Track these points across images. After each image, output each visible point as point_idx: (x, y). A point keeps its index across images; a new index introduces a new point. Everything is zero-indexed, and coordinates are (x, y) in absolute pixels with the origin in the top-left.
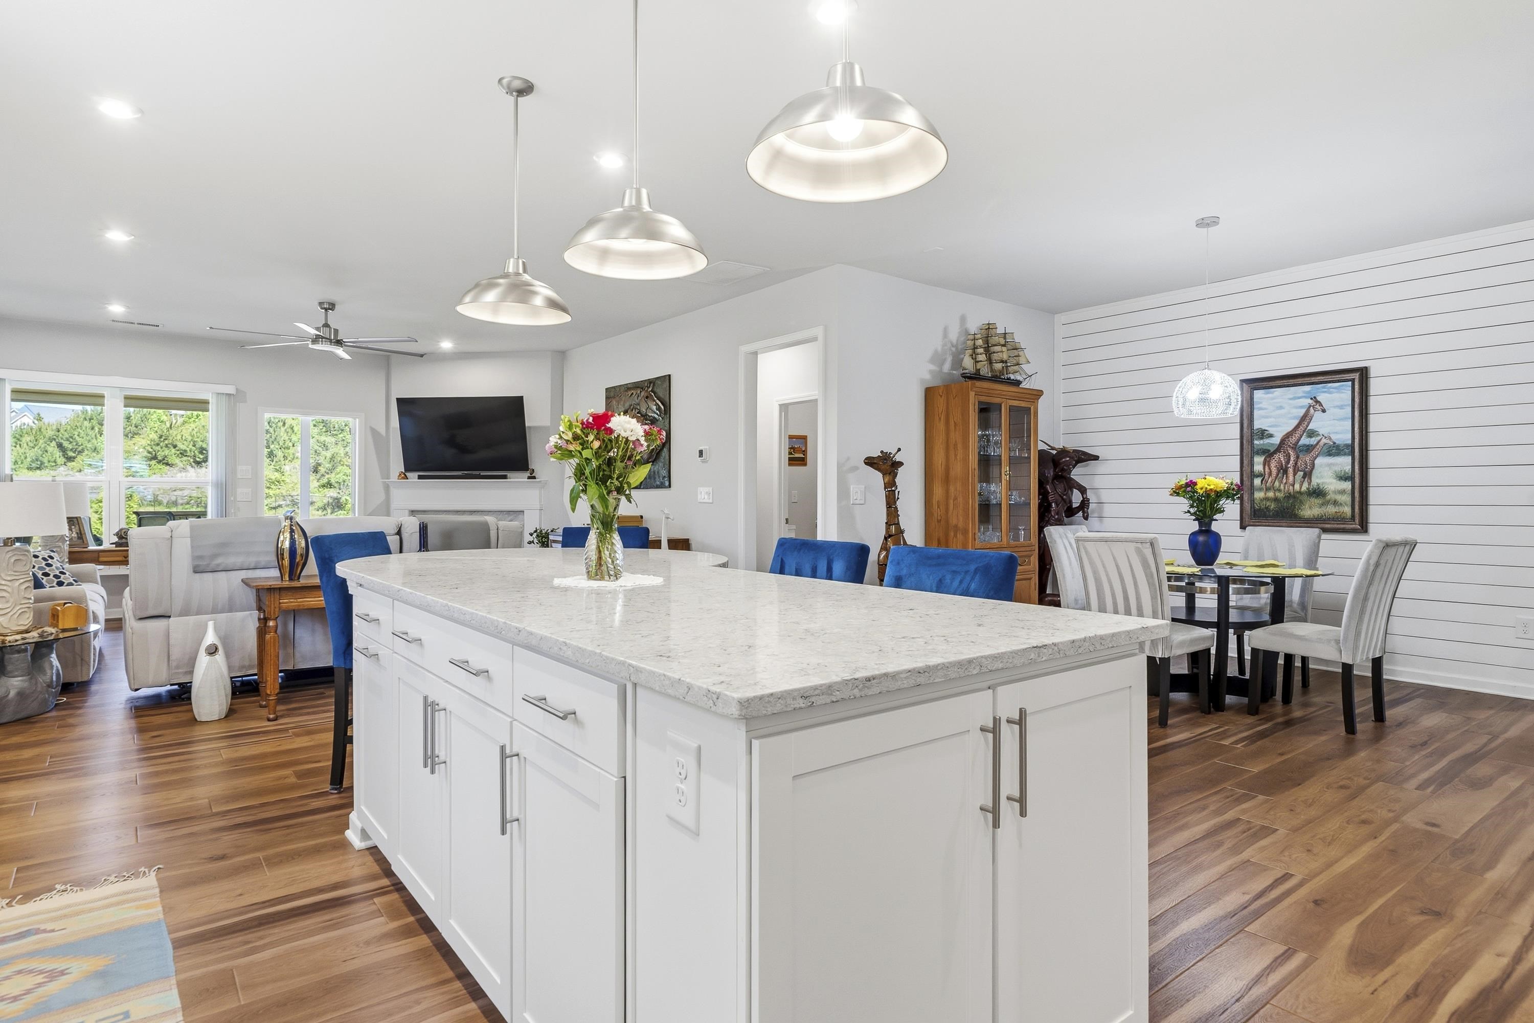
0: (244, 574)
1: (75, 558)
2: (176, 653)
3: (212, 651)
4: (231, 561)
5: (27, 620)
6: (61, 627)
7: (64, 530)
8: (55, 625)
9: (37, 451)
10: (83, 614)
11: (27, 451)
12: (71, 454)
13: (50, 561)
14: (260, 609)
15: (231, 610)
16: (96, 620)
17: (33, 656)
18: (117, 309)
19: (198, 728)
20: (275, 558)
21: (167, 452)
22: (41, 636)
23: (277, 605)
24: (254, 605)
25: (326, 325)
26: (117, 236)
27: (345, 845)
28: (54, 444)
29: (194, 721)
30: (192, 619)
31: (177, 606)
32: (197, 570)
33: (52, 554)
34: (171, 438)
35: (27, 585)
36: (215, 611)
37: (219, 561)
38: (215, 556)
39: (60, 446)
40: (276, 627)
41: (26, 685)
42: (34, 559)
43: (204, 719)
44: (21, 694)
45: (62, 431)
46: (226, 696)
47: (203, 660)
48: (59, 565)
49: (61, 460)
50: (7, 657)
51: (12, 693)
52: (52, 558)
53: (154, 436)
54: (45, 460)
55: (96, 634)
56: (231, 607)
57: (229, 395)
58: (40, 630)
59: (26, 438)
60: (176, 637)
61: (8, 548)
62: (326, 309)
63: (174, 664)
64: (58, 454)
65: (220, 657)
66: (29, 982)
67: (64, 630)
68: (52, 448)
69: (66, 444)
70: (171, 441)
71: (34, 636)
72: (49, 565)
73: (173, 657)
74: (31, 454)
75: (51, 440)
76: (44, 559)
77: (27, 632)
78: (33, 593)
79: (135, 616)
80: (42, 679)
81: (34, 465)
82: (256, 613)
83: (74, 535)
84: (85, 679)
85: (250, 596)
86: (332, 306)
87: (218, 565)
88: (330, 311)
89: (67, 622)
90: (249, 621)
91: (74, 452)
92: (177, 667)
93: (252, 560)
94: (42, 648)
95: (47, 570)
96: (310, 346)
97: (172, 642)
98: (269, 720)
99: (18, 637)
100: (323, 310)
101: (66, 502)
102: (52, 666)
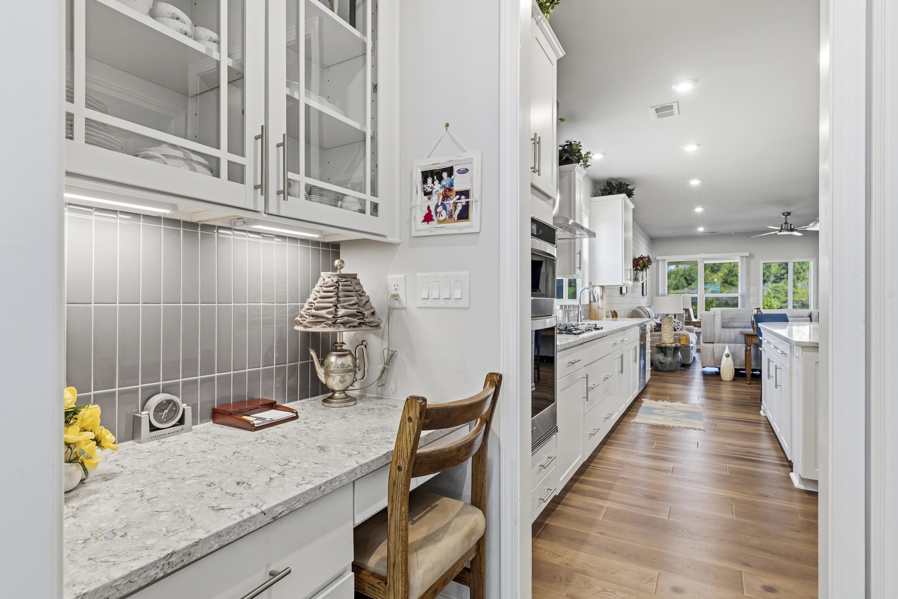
0: (740, 330)
1: (687, 323)
2: (716, 356)
3: (728, 356)
4: (736, 324)
5: (672, 340)
6: (681, 343)
7: (682, 312)
8: (680, 343)
9: (676, 281)
10: (688, 339)
11: (673, 281)
12: (690, 282)
13: (679, 324)
14: (746, 343)
15: (736, 343)
16: (692, 343)
17: (674, 352)
18: (701, 229)
19: (722, 382)
20: (750, 324)
21: (732, 279)
22: (676, 345)
23: (750, 341)
24: (744, 342)
25: (786, 223)
26: (699, 210)
27: (760, 414)
28: (683, 278)
29: (721, 380)
30: (721, 345)
31: (717, 339)
32: (723, 327)
33: (680, 321)
34: (734, 272)
35: (672, 329)
36: (729, 342)
37: (731, 324)
38: (729, 322)
39: (685, 278)
40: (750, 349)
41: (672, 360)
42: (674, 323)
43: (725, 380)
44: (670, 363)
45: (686, 271)
46: (732, 373)
47: (724, 358)
48: (682, 325)
49: (686, 285)
50: (667, 350)
51: (668, 362)
52: (679, 323)
53: (726, 271)
54: (680, 285)
55: (692, 347)
56: (736, 342)
57: (747, 257)
58: (676, 344)
59: (673, 276)
60: (716, 351)
61: (667, 317)
62: (786, 216)
63: (716, 360)
64: (684, 282)
65: (730, 358)
66: (672, 413)
67: (682, 345)
68: (683, 280)
69: (688, 277)
70: (734, 273)
71: (674, 345)
72: (679, 325)
73: (715, 358)
74: (674, 282)
75: (682, 276)
76: (677, 323)
77: (672, 344)
78: (674, 333)
79: (703, 342)
80: (676, 360)
81: (675, 288)
82: (745, 345)
83: (687, 316)
84: (688, 363)
85: (742, 338)
86: (789, 214)
87: (731, 326)
88: (788, 216)
89: (683, 342)
90: (741, 348)
91: (691, 281)
92: (717, 361)
93: (743, 325)
94: (676, 349)
95: (678, 327)
96: (778, 234)
97: (715, 352)
98: (748, 384)
99: (670, 345)
100: (784, 217)
101: (683, 303)
102: (679, 356)
